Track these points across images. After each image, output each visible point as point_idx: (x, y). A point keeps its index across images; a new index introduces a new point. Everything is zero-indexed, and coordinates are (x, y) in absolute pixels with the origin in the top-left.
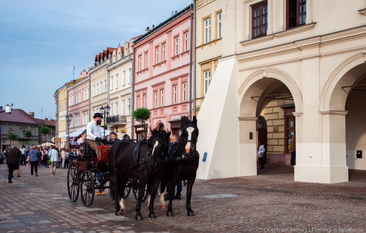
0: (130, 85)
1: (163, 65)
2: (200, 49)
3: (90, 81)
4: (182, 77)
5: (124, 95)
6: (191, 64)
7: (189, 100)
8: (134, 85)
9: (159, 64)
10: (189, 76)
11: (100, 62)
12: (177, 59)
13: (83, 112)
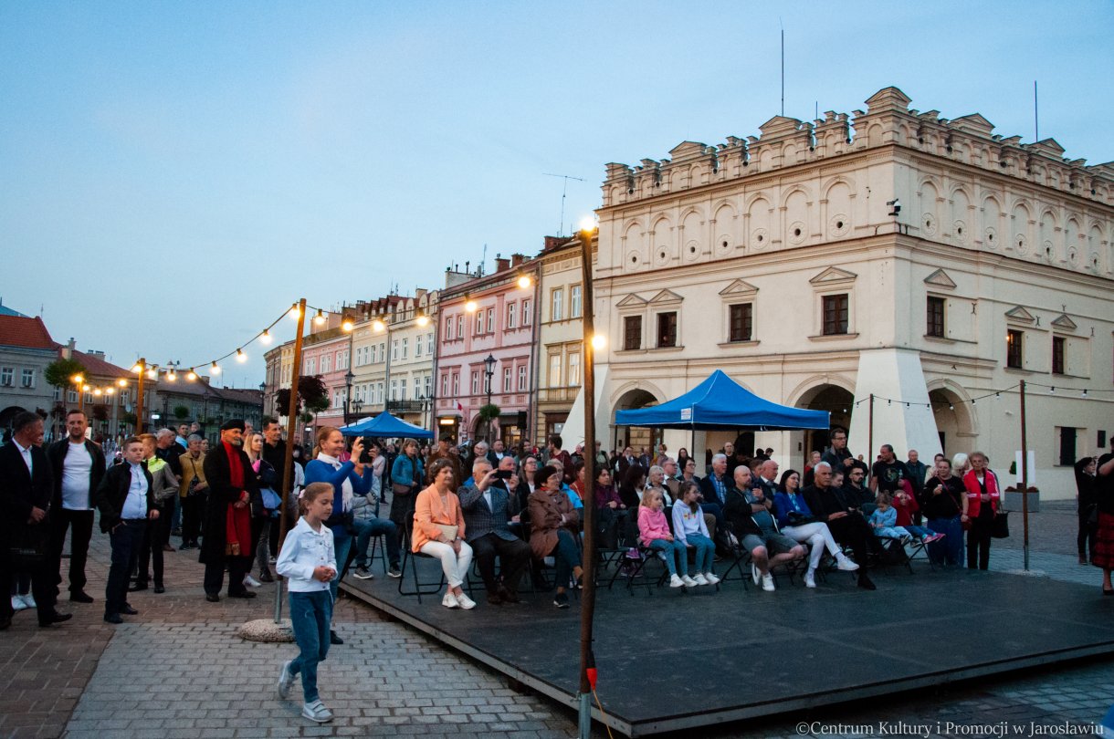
0: (431, 358)
1: (488, 338)
2: (547, 326)
3: (351, 342)
4: (518, 358)
5: (420, 371)
6: (533, 344)
7: (528, 389)
8: (437, 358)
9: (483, 336)
10: (530, 359)
11: (370, 313)
12: (511, 333)
13: (335, 388)
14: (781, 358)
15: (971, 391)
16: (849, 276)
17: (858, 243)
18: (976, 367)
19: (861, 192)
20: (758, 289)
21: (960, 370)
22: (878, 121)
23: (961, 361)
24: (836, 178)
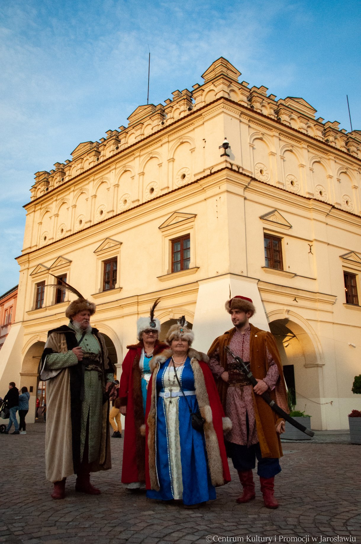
14: (135, 300)
15: (313, 322)
16: (190, 216)
17: (196, 185)
18: (315, 300)
19: (199, 144)
20: (121, 243)
21: (301, 302)
22: (212, 87)
23: (301, 294)
24: (180, 139)
